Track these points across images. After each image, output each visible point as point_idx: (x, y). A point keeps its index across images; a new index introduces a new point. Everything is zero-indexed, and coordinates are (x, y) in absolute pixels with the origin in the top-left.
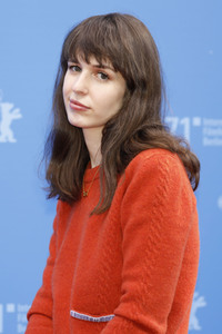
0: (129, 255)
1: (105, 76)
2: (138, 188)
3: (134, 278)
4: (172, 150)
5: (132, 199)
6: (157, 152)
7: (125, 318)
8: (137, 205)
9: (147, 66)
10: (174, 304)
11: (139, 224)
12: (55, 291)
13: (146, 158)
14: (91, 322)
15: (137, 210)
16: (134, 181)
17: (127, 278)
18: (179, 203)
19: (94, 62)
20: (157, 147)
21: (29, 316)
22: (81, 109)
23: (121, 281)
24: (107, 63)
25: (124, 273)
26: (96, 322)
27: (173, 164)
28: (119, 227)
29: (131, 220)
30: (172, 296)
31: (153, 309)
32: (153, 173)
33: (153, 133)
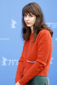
0: (39, 50)
1: (32, 16)
2: (41, 37)
3: (40, 54)
4: (48, 30)
5: (40, 39)
6: (45, 30)
7: (38, 62)
8: (41, 40)
9: (39, 12)
10: (48, 60)
11: (41, 44)
12: (24, 57)
13: (43, 31)
14: (31, 63)
15: (41, 41)
16: (40, 35)
17: (39, 54)
18: (49, 40)
19: (28, 14)
20: (45, 29)
21: (19, 62)
22: (29, 23)
23: (37, 55)
24: (31, 14)
25: (38, 53)
26: (32, 63)
27: (48, 33)
28: (37, 45)
29: (40, 43)
30: (47, 58)
31: (43, 60)
32: (44, 34)
33: (44, 26)
